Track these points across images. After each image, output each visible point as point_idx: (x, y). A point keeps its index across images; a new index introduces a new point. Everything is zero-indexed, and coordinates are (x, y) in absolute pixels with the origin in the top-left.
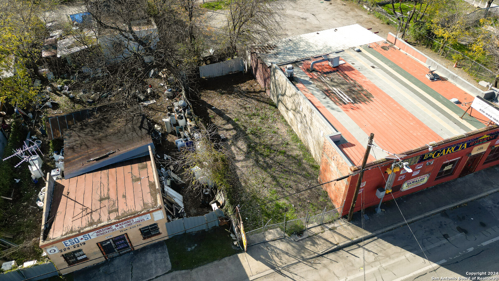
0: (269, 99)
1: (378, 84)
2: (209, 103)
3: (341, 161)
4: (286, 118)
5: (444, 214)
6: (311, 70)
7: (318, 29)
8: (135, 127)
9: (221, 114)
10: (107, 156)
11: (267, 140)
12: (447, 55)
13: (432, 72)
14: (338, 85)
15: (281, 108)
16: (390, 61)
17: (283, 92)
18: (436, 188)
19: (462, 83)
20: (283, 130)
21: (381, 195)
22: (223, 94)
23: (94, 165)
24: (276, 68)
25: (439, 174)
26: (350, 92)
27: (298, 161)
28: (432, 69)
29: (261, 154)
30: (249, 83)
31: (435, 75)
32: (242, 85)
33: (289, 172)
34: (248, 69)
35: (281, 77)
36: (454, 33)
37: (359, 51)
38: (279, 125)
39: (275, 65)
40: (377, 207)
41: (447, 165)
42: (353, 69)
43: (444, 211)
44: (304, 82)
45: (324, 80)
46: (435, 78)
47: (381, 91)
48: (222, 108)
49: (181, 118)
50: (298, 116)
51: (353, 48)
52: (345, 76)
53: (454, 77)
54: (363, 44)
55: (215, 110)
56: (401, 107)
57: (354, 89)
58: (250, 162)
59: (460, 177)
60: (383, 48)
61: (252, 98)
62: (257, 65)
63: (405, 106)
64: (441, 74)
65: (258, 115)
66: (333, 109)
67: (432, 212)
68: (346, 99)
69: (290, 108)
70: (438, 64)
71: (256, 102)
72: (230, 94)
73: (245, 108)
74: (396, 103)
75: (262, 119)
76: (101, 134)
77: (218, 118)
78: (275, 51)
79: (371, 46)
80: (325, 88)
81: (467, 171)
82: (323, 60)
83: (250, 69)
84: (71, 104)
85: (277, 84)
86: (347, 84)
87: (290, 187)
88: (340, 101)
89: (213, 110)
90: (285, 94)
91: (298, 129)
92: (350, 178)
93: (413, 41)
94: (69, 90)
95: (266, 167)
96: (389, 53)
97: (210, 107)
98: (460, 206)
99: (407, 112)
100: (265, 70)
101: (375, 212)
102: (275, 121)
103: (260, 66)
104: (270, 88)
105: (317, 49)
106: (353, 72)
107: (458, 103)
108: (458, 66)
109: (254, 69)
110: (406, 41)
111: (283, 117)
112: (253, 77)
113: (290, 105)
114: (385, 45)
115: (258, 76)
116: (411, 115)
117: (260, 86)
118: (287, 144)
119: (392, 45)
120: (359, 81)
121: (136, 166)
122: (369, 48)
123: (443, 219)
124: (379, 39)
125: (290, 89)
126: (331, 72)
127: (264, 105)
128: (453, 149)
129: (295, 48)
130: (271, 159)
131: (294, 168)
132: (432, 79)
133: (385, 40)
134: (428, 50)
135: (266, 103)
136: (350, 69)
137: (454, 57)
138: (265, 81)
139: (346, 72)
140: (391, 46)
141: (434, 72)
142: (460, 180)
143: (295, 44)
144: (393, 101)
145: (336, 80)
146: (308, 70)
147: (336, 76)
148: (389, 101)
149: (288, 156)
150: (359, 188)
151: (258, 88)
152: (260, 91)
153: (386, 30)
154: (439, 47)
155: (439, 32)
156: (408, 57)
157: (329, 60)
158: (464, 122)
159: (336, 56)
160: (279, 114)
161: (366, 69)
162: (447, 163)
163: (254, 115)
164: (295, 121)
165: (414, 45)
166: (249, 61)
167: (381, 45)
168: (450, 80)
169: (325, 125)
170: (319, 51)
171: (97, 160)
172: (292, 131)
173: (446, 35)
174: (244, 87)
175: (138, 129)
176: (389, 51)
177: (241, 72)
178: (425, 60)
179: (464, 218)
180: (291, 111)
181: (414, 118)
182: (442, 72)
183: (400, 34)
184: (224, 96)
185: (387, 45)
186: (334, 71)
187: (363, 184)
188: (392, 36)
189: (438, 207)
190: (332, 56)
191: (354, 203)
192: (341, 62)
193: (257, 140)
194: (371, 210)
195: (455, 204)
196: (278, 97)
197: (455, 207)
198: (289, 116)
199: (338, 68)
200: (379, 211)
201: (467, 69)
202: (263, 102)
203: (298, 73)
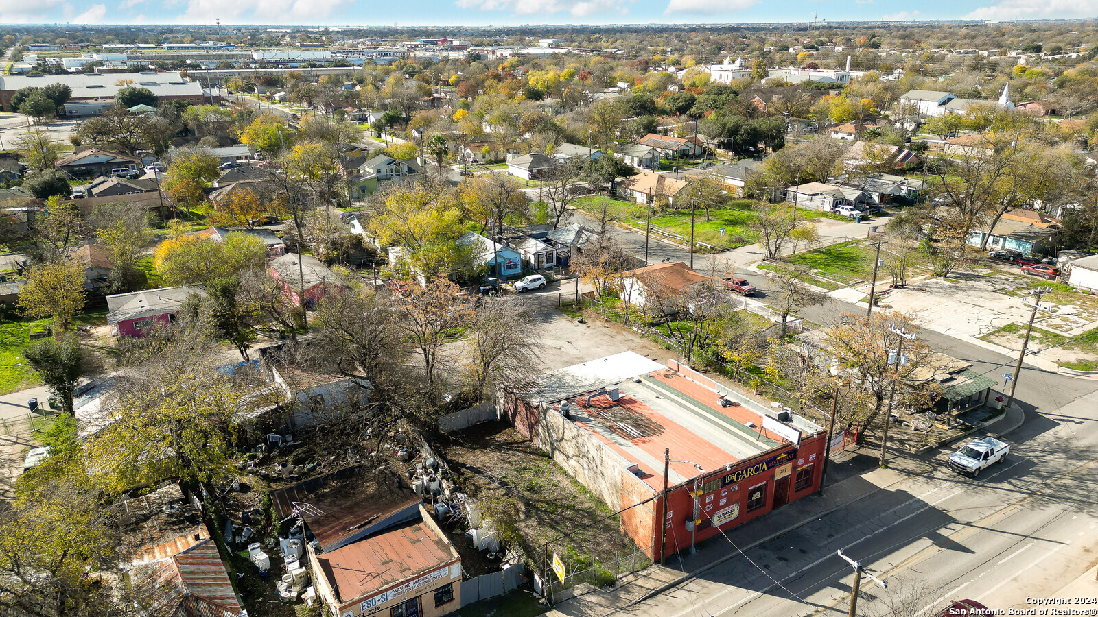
0: (538, 449)
1: (668, 415)
2: (461, 461)
3: (643, 491)
4: (566, 468)
5: (762, 546)
6: (588, 406)
7: (581, 360)
8: (392, 488)
9: (477, 471)
10: (370, 522)
11: (548, 495)
12: (744, 382)
13: (722, 397)
14: (622, 420)
15: (558, 457)
16: (675, 390)
17: (560, 436)
18: (751, 522)
19: (755, 407)
20: (565, 483)
21: (691, 526)
22: (475, 449)
23: (357, 533)
24: (547, 409)
25: (749, 507)
26: (637, 426)
27: (590, 514)
28: (722, 395)
29: (545, 512)
30: (506, 433)
31: (727, 401)
32: (498, 436)
33: (585, 527)
34: (501, 416)
35: (555, 418)
36: (744, 355)
37: (639, 381)
38: (559, 477)
39: (545, 405)
40: (691, 547)
41: (754, 492)
42: (636, 402)
43: (762, 543)
44: (582, 420)
45: (605, 415)
46: (727, 404)
47: (671, 422)
48: (479, 465)
49: (434, 480)
50: (584, 461)
51: (632, 379)
52: (629, 410)
53: (746, 402)
54: (642, 374)
55: (471, 468)
56: (695, 435)
57: (641, 422)
58: (533, 522)
59: (774, 508)
60: (665, 376)
61: (516, 450)
62: (516, 409)
63: (700, 434)
64: (733, 400)
65: (530, 469)
66: (621, 444)
67: (750, 546)
68: (635, 432)
69: (571, 455)
70: (728, 389)
71: (522, 455)
72: (485, 448)
73: (510, 463)
74: (690, 432)
75: (536, 472)
76: (349, 503)
77: (477, 477)
78: (537, 389)
79: (651, 375)
80: (608, 424)
81: (779, 501)
82: (600, 394)
83: (505, 415)
84: (264, 483)
85: (550, 428)
86: (631, 418)
87: (589, 541)
88: (629, 437)
89: (468, 468)
90: (563, 438)
91: (584, 478)
92: (655, 500)
93: (702, 367)
94: (255, 466)
95: (554, 525)
96: (673, 382)
97: (464, 466)
98: (778, 537)
99: (702, 439)
100: (531, 413)
101: (690, 553)
102: (552, 474)
103: (521, 408)
104: (538, 435)
105: (587, 383)
106: (636, 404)
107: (753, 426)
108: (759, 393)
109: (510, 415)
110: (694, 369)
111: (561, 468)
112: (511, 425)
113: (571, 451)
114: (667, 373)
115: (518, 423)
116: (707, 442)
117: (521, 434)
118: (575, 497)
119: (676, 372)
120: (645, 413)
121: (407, 530)
122: (649, 377)
123: (762, 552)
124: (659, 367)
125: (570, 429)
126: (611, 407)
127: (532, 456)
128: (753, 470)
129: (559, 384)
130: (558, 515)
131: (587, 522)
132: (724, 406)
133: (667, 368)
134: (722, 378)
135: (535, 454)
136: (632, 401)
137: (752, 383)
138: (531, 427)
139: (629, 406)
140: (674, 374)
141: (725, 398)
142: (775, 512)
143: (560, 379)
144: (687, 430)
145: (618, 415)
146: (584, 407)
147: (617, 410)
148: (681, 431)
149: (577, 511)
150: (666, 520)
151: (519, 438)
152: (524, 441)
153: (666, 356)
154: (732, 373)
155: (728, 355)
156: (696, 385)
157: (606, 393)
158: (761, 444)
159: (613, 388)
160: (555, 464)
161: (650, 400)
162: (754, 489)
163: (524, 469)
164: (580, 469)
165: (703, 372)
166: (501, 404)
167: (663, 373)
168: (743, 405)
169: (619, 459)
170: (591, 385)
171: (359, 527)
172: (577, 482)
173: (736, 357)
174: (501, 438)
175: (397, 490)
176: (673, 379)
177: (492, 421)
178: (713, 386)
179: (783, 548)
180: (574, 458)
181: (710, 445)
182: (734, 397)
183: (684, 361)
184: (477, 452)
185: (670, 373)
186: (615, 406)
187: (670, 515)
188: (673, 362)
189: (755, 541)
190: (608, 389)
191: (664, 536)
192: (621, 395)
193: (536, 497)
194: (685, 552)
195: (773, 536)
196: (552, 445)
197: (773, 539)
198: (570, 465)
199: (619, 402)
200: (693, 551)
201: (769, 396)
202: (531, 453)
203: (574, 410)
